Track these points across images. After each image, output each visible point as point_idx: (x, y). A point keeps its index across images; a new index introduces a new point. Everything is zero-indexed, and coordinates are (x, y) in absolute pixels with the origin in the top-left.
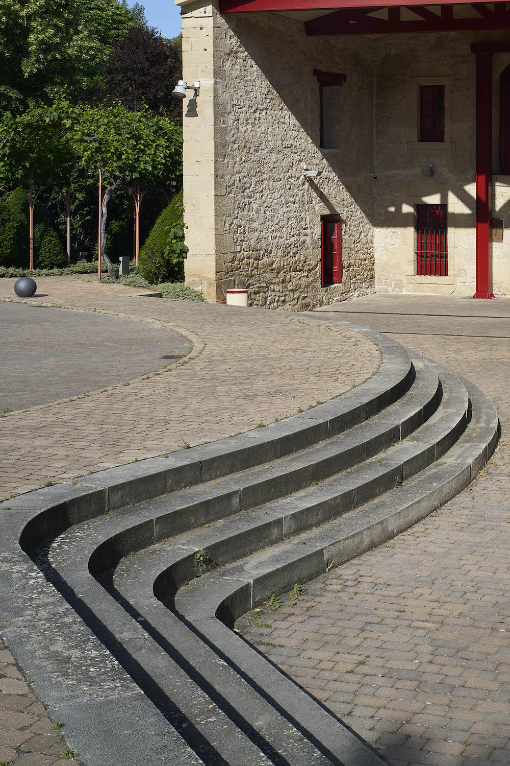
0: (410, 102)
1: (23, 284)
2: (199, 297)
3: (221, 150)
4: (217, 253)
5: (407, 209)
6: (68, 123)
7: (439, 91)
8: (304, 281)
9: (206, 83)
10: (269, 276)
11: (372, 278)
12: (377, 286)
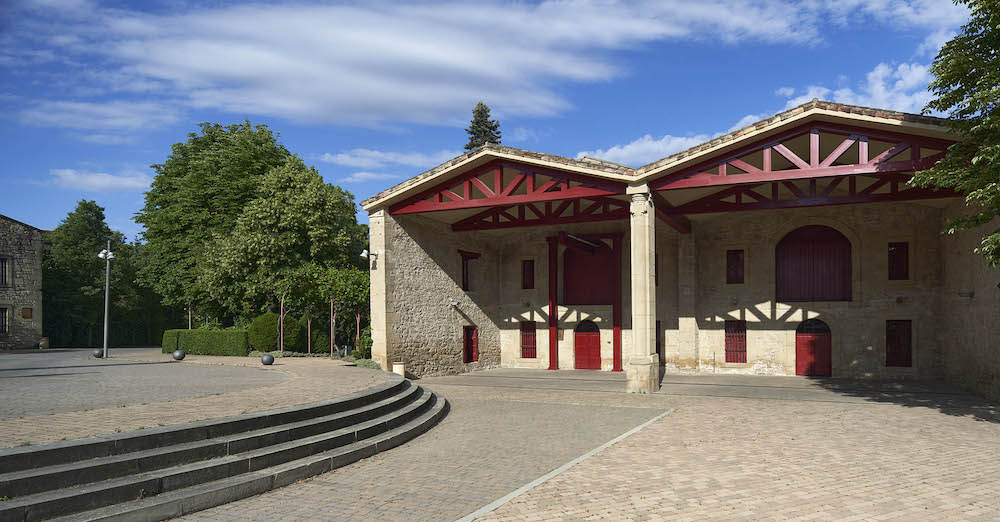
0: (516, 269)
1: (265, 358)
2: (379, 367)
3: (390, 287)
4: (388, 342)
5: (514, 320)
6: (316, 276)
7: (532, 262)
8: (451, 360)
9: (381, 252)
10: (426, 357)
11: (500, 359)
12: (502, 364)
